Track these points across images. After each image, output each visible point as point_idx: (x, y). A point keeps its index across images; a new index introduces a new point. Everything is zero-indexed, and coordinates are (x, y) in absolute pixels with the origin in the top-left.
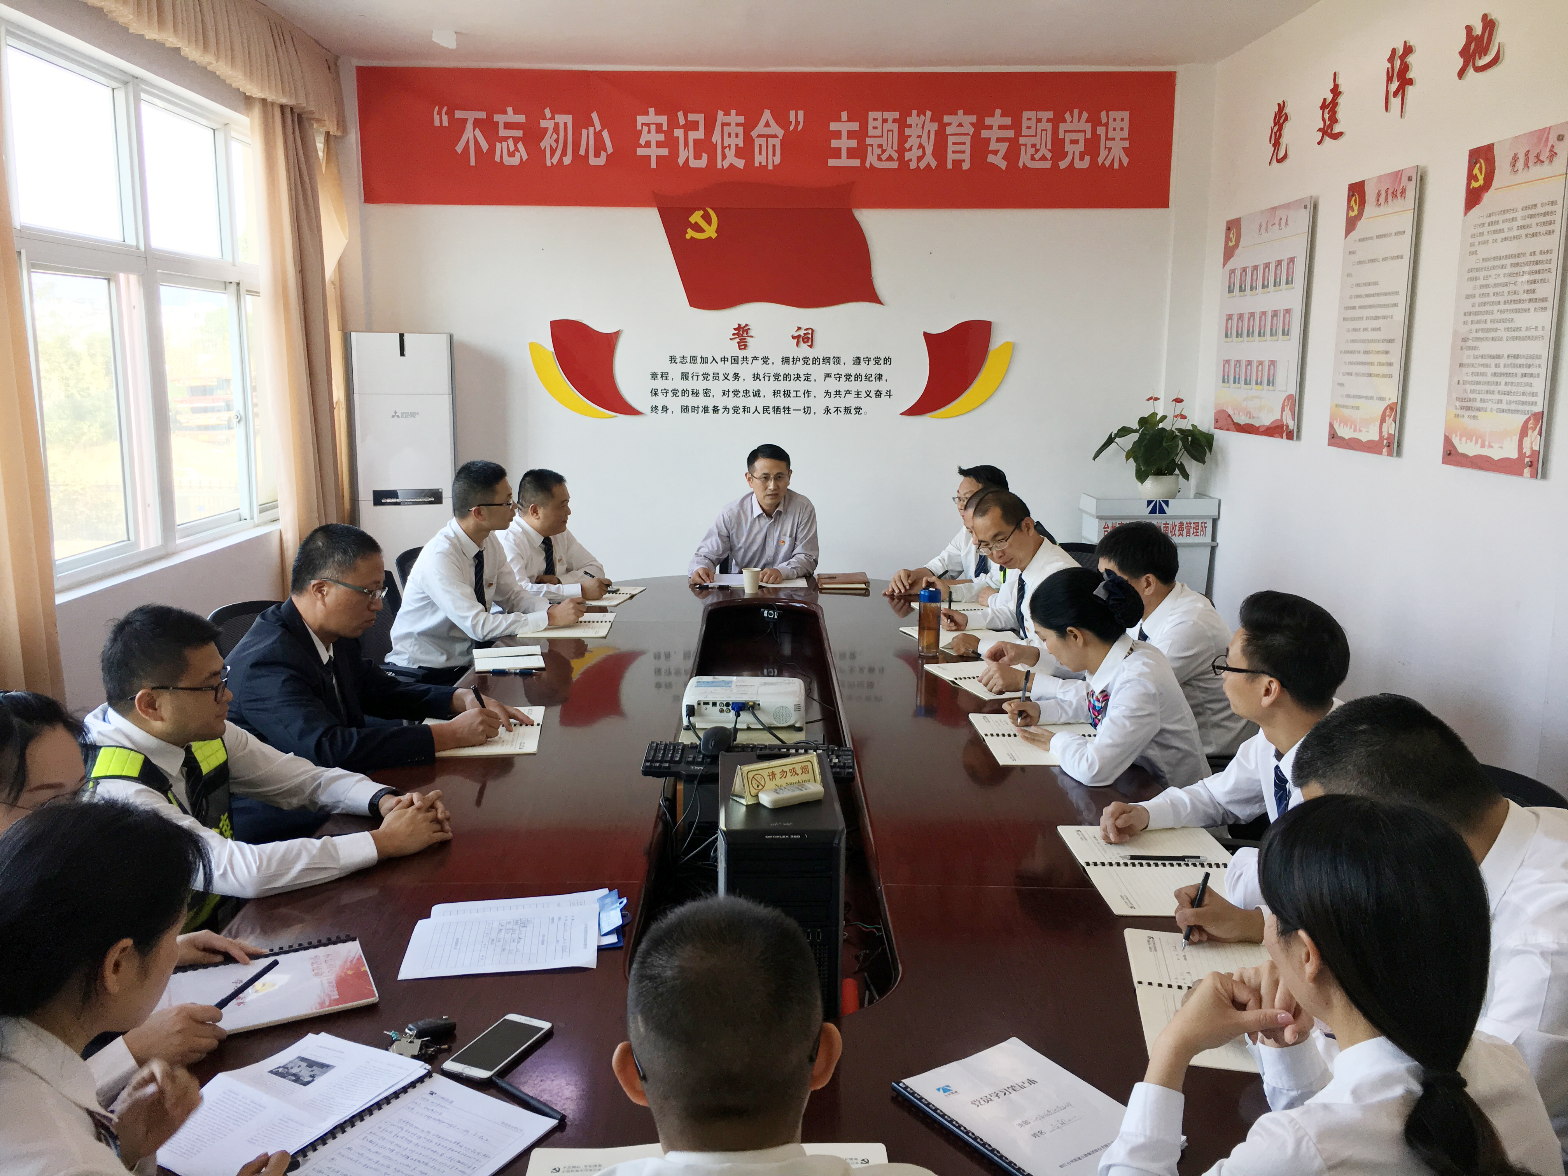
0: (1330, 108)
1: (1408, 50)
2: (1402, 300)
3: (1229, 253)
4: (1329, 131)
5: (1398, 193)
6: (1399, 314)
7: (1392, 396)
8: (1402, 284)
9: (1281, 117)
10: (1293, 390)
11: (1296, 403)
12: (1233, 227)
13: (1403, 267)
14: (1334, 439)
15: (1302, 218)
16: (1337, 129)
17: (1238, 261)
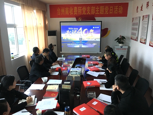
5: (147, 17)
6: (146, 30)
10: (137, 36)
15: (139, 18)
16: (142, 10)
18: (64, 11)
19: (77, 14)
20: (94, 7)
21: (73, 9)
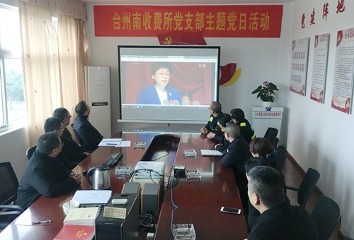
0: (312, 16)
1: (327, 5)
2: (325, 65)
3: (293, 49)
4: (312, 22)
5: (324, 40)
6: (324, 69)
7: (322, 89)
8: (325, 62)
9: (303, 18)
10: (304, 84)
11: (305, 88)
12: (294, 42)
13: (325, 58)
14: (312, 98)
15: (307, 42)
16: (314, 22)
17: (294, 51)
18: (129, 22)
19: (160, 29)
20: (203, 14)
21: (151, 17)
